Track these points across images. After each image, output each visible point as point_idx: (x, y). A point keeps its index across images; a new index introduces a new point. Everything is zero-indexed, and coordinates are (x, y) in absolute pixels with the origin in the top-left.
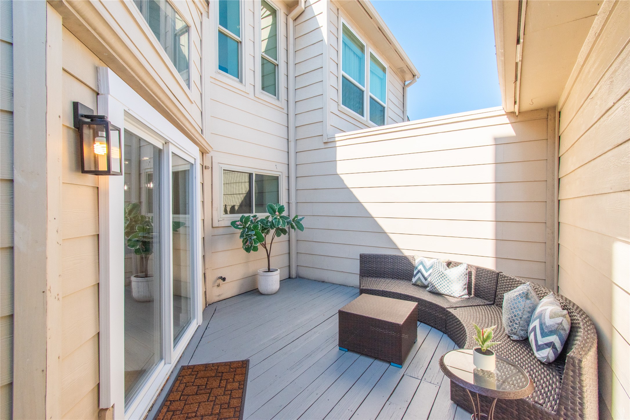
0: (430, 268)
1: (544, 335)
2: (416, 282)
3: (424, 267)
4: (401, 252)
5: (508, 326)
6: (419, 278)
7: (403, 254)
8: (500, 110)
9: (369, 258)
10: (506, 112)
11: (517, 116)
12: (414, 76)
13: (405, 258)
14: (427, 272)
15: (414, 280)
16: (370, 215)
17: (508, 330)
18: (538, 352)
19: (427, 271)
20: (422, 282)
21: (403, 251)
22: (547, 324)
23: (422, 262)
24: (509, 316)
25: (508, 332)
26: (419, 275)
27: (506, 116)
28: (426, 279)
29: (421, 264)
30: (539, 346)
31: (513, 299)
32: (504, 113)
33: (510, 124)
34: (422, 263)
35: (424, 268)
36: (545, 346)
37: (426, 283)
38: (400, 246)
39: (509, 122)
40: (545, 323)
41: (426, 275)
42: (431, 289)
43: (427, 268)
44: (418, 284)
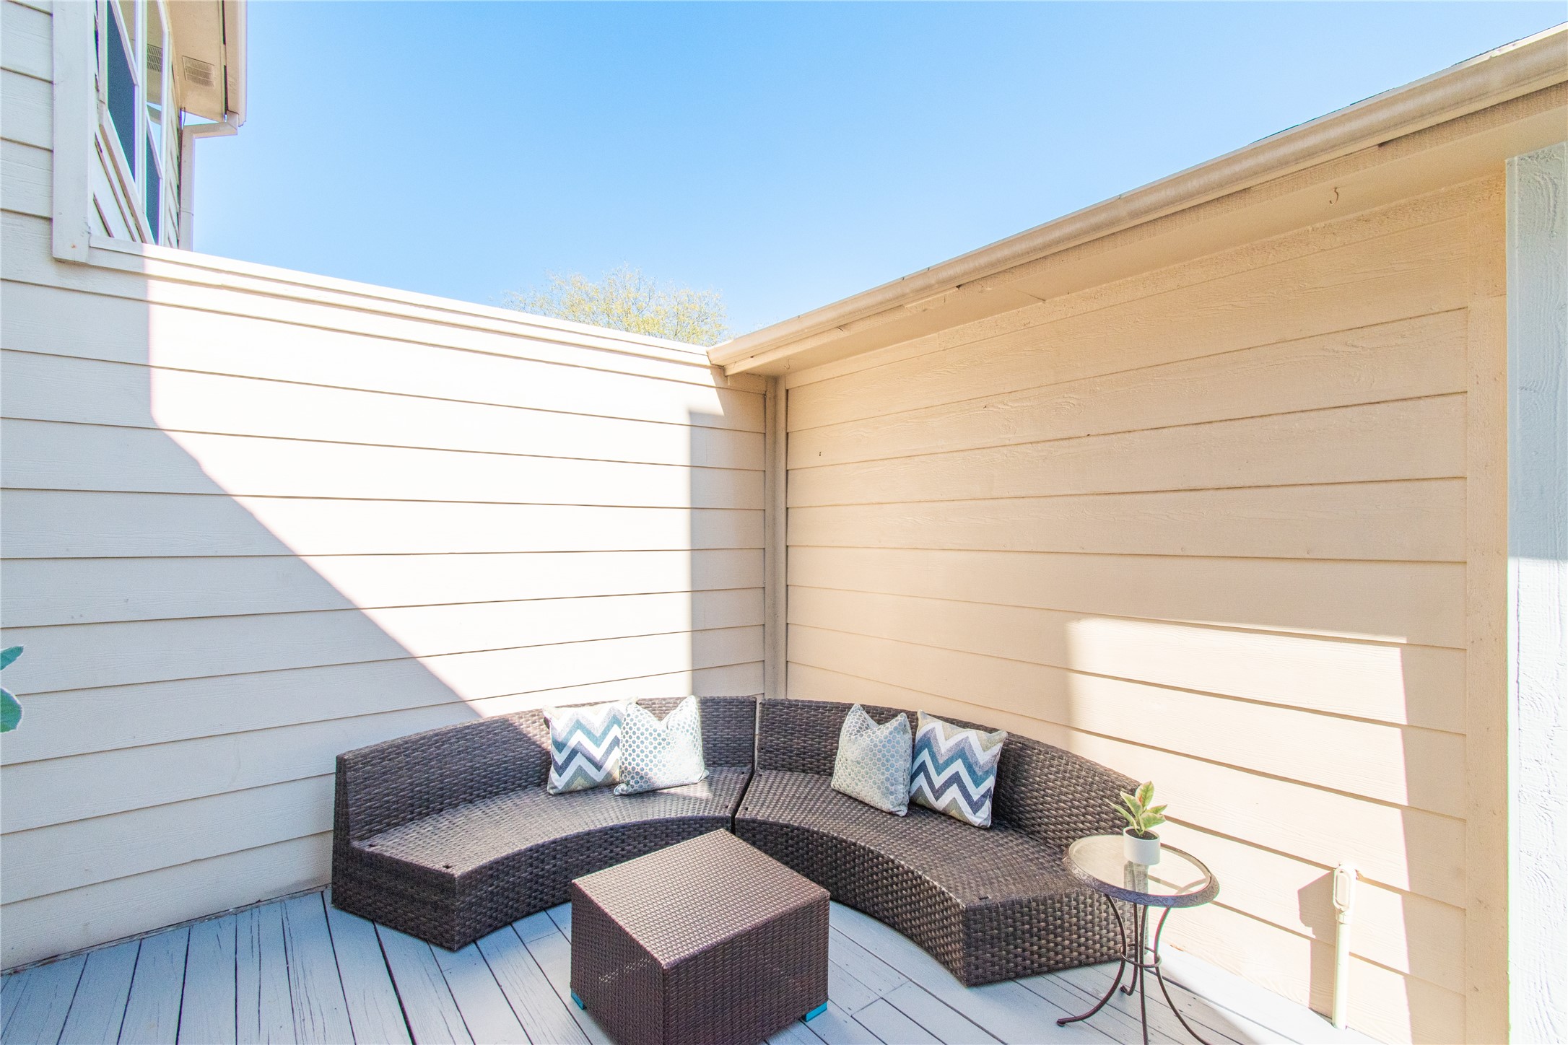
0: (605, 733)
1: (977, 779)
2: (568, 784)
3: (589, 734)
4: (475, 713)
5: (889, 795)
6: (579, 771)
7: (479, 715)
8: (698, 353)
10: (713, 363)
11: (726, 377)
13: (504, 725)
14: (597, 746)
15: (557, 780)
16: (349, 601)
17: (889, 802)
18: (977, 814)
19: (597, 741)
20: (586, 776)
21: (477, 705)
22: (982, 763)
23: (577, 722)
24: (886, 776)
25: (892, 807)
26: (579, 761)
27: (709, 371)
28: (598, 767)
29: (578, 728)
30: (976, 803)
31: (886, 740)
32: (709, 364)
33: (714, 390)
34: (578, 725)
35: (589, 738)
37: (598, 777)
38: (466, 691)
39: (715, 385)
40: (976, 763)
41: (597, 753)
42: (636, 787)
43: (598, 735)
44: (573, 787)
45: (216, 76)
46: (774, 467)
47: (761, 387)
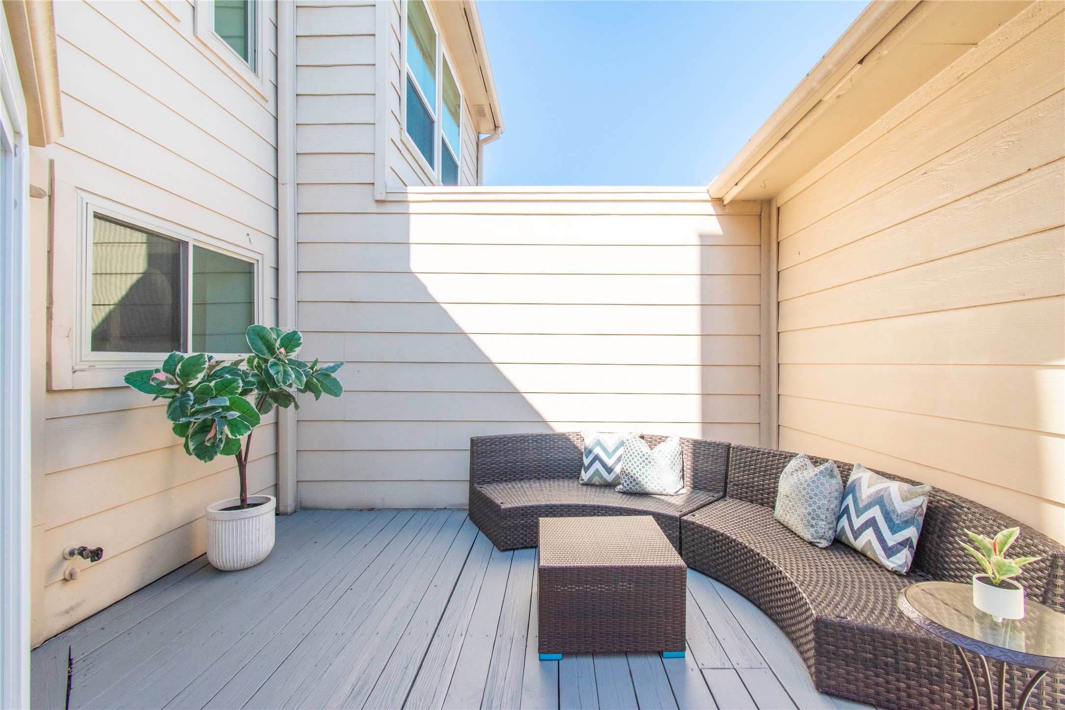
0: (615, 451)
1: (894, 529)
2: (590, 479)
3: (604, 449)
4: (550, 428)
5: (809, 527)
6: (597, 472)
7: (554, 431)
8: (702, 192)
9: (492, 444)
10: (712, 197)
11: (725, 206)
12: (495, 126)
13: (563, 438)
14: (610, 458)
15: (585, 476)
16: (487, 358)
17: (809, 533)
18: (890, 559)
19: (610, 455)
20: (601, 476)
21: (552, 424)
22: (899, 512)
23: (598, 441)
24: (808, 511)
25: (811, 537)
26: (597, 465)
27: (710, 204)
28: (609, 470)
29: (598, 445)
30: (890, 548)
31: (811, 481)
32: (709, 198)
33: (715, 217)
34: (599, 443)
35: (604, 452)
36: (899, 546)
37: (609, 478)
38: (546, 416)
39: (714, 213)
40: (894, 511)
41: (610, 462)
42: (628, 488)
43: (610, 451)
44: (593, 482)
45: (487, 110)
46: (769, 270)
47: (756, 209)
